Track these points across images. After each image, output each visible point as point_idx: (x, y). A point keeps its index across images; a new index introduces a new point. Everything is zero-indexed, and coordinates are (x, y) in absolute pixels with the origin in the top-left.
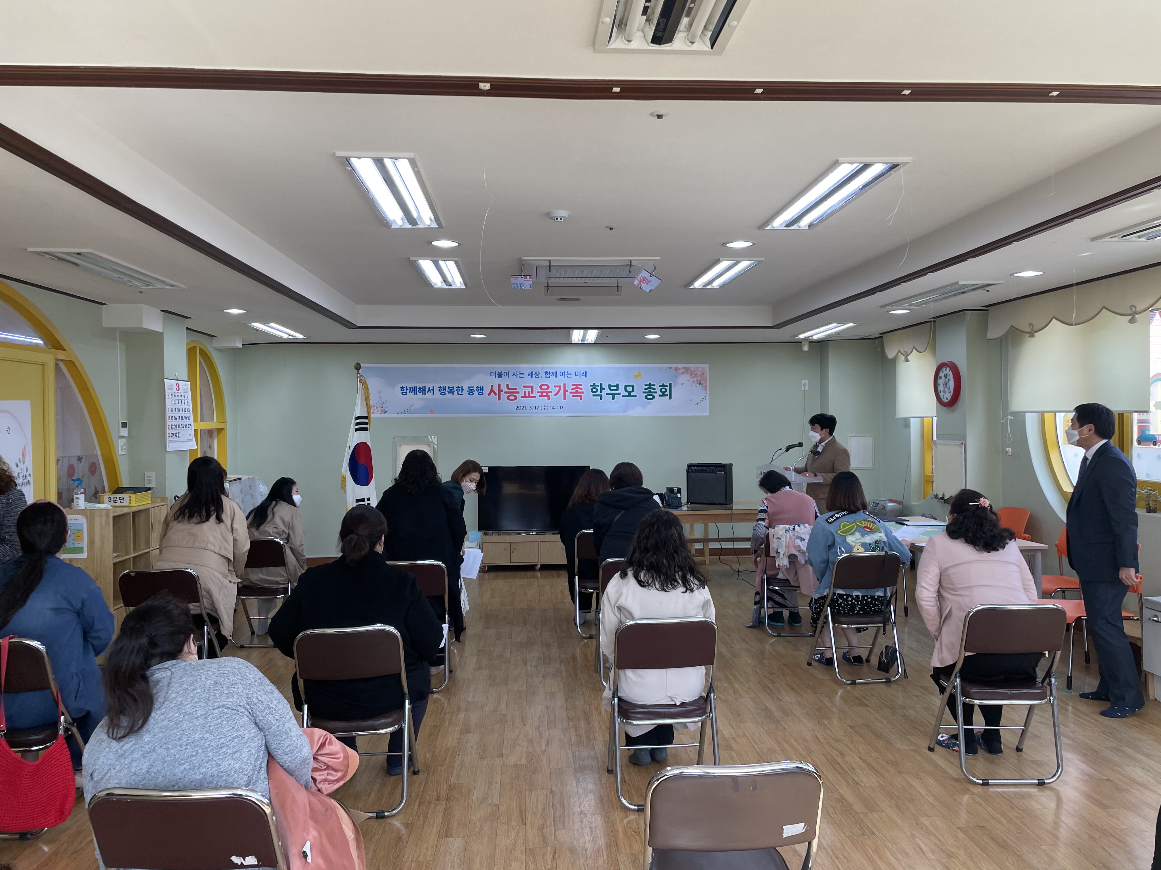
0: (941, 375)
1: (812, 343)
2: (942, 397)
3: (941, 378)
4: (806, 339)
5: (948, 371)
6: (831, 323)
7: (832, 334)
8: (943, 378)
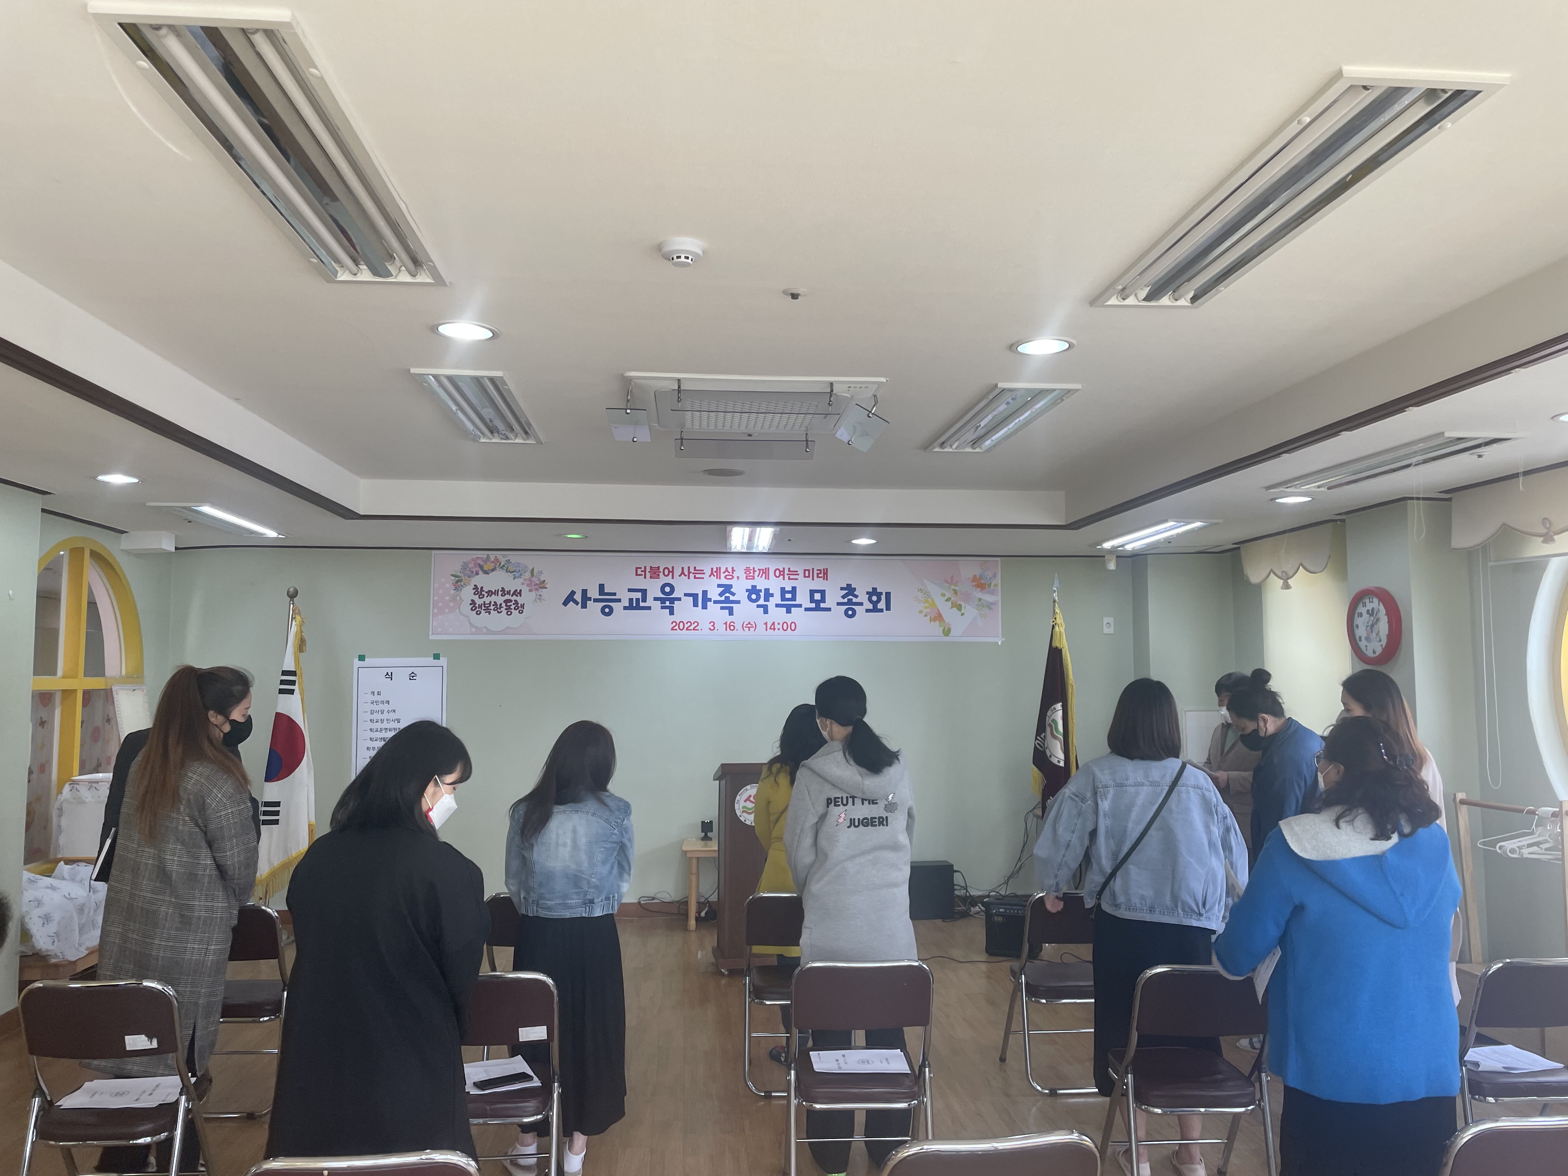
0: (1361, 609)
1: (1121, 556)
2: (1364, 649)
3: (1361, 615)
4: (1113, 550)
5: (1374, 604)
6: (1166, 521)
7: (1158, 542)
8: (1365, 616)
